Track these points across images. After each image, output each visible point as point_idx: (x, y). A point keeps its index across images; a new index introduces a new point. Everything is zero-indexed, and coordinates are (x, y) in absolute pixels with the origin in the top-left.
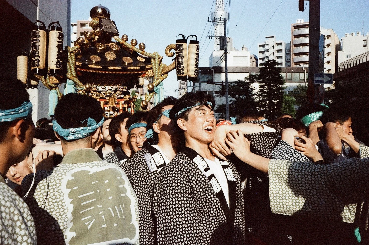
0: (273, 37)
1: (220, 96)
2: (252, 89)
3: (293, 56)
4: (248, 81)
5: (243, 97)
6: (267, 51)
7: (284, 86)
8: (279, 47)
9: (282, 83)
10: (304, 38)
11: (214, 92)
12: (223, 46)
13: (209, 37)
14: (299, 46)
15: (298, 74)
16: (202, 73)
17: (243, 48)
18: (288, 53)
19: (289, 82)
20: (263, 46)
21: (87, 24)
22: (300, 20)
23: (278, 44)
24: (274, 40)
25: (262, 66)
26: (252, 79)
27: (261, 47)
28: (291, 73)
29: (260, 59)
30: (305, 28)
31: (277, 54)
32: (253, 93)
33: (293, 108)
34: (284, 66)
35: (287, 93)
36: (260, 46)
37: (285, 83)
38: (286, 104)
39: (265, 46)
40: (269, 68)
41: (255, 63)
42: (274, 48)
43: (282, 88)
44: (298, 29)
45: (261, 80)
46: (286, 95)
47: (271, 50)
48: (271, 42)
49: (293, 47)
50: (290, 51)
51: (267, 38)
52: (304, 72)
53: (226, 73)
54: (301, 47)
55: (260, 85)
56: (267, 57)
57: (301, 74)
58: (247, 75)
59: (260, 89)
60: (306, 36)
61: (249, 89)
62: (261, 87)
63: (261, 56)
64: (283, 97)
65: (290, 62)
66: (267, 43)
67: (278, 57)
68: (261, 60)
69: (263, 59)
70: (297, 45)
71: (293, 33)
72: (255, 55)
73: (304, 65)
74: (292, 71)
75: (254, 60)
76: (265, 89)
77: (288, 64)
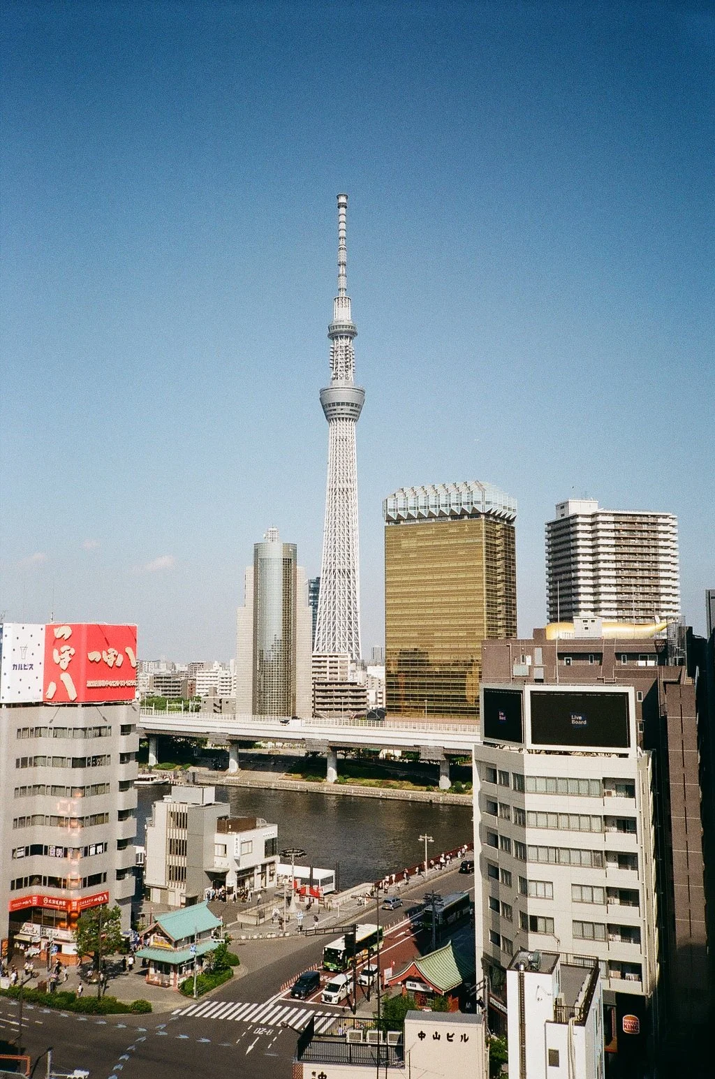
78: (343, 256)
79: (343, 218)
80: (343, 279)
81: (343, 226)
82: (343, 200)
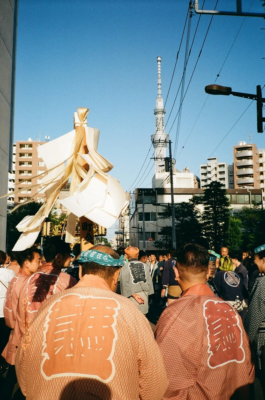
0: (215, 159)
1: (164, 218)
2: (196, 211)
3: (236, 178)
4: (192, 203)
5: (188, 219)
6: (210, 172)
7: (229, 208)
8: (221, 169)
9: (228, 205)
10: (246, 160)
11: (157, 214)
12: (169, 167)
13: (154, 158)
14: (242, 168)
15: (243, 195)
16: (146, 194)
17: (186, 170)
18: (231, 175)
19: (234, 204)
20: (205, 168)
21: (27, 144)
22: (242, 142)
23: (220, 166)
24: (216, 162)
25: (205, 188)
26: (196, 200)
27: (203, 169)
28: (235, 195)
29: (202, 180)
30: (248, 150)
31: (219, 176)
32: (198, 215)
33: (239, 231)
34: (227, 187)
35: (233, 215)
36: (202, 167)
37: (230, 205)
38: (232, 227)
39: (208, 168)
40: (214, 190)
41: (197, 184)
42: (216, 170)
43: (228, 210)
44: (240, 151)
45: (206, 202)
46: (231, 217)
47: (214, 172)
48: (213, 164)
49: (236, 169)
50: (233, 172)
51: (208, 159)
52: (249, 194)
53: (172, 194)
54: (244, 169)
55: (205, 207)
56: (210, 179)
57: (245, 195)
58: (191, 197)
59: (205, 210)
60: (249, 158)
61: (194, 211)
62: (205, 208)
63: (204, 177)
64: (228, 219)
65: (233, 184)
66: (209, 165)
67: (220, 179)
68: (204, 182)
69: (205, 181)
70: (240, 167)
71: (235, 155)
72: (197, 177)
73: (248, 187)
74: (237, 192)
75: (196, 181)
76: (210, 211)
77: (232, 186)
78: (160, 81)
79: (159, 66)
80: (160, 90)
81: (159, 69)
82: (159, 59)
